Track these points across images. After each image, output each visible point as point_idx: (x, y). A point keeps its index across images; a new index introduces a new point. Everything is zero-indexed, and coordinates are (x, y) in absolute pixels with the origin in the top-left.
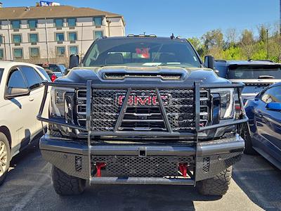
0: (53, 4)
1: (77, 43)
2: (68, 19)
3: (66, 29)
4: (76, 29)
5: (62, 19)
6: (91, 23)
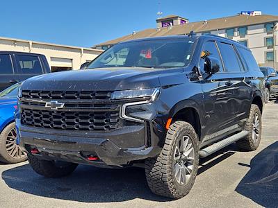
2: (239, 28)
3: (236, 38)
4: (247, 37)
6: (262, 30)
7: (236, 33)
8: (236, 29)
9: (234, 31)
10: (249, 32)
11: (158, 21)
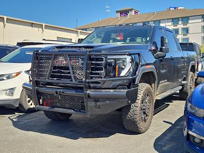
0: (179, 8)
1: (188, 36)
2: (182, 18)
3: (180, 26)
4: (188, 25)
5: (178, 19)
6: (200, 20)
7: (180, 22)
8: (180, 19)
9: (179, 21)
10: (190, 21)
11: (117, 12)
